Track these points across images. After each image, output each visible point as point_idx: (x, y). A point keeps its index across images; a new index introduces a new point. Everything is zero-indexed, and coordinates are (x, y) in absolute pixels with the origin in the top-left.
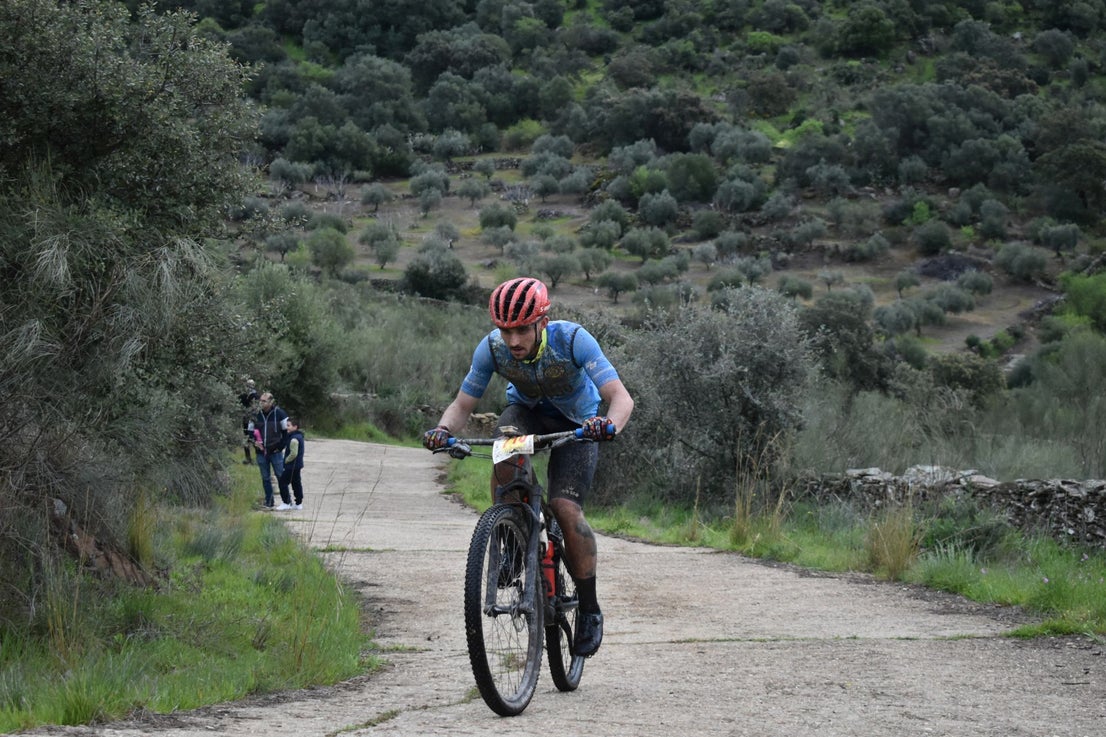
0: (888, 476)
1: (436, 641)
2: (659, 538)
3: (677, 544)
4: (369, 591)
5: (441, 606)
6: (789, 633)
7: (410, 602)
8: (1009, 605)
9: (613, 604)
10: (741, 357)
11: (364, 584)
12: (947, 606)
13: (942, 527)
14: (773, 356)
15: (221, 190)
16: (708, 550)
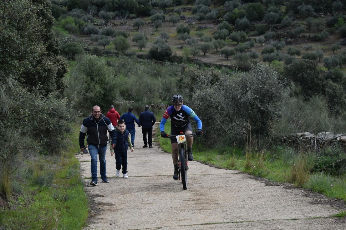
0: (312, 135)
1: (113, 225)
2: (220, 166)
3: (226, 168)
4: (98, 200)
5: (122, 206)
6: (250, 218)
7: (111, 205)
8: (340, 200)
9: (189, 203)
10: (257, 92)
11: (97, 196)
12: (317, 200)
13: (326, 160)
14: (268, 91)
15: (29, 53)
16: (236, 172)
